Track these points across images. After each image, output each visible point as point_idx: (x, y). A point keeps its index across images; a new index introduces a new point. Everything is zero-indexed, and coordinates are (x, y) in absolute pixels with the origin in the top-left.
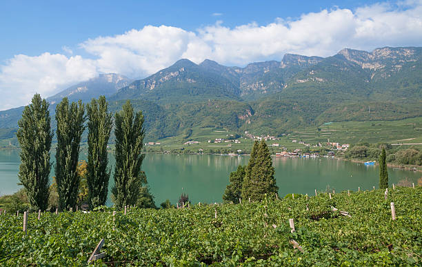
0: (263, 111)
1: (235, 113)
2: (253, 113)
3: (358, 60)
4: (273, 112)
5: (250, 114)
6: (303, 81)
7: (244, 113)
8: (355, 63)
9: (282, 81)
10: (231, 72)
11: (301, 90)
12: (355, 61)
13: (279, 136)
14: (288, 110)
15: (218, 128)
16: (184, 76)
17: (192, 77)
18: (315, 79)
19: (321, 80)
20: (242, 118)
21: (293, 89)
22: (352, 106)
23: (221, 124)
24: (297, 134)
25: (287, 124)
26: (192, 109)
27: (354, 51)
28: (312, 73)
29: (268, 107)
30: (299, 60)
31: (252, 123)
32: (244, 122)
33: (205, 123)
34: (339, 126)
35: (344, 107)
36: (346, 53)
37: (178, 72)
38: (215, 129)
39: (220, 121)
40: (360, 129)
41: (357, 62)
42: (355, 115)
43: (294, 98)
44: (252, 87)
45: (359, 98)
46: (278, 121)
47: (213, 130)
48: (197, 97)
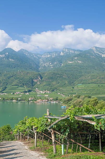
0: (47, 78)
1: (31, 78)
2: (41, 78)
3: (100, 52)
4: (52, 78)
5: (40, 79)
6: (71, 63)
7: (37, 78)
8: (99, 54)
9: (61, 62)
10: (35, 56)
11: (70, 67)
12: (99, 53)
13: (52, 91)
14: (60, 77)
15: (21, 86)
16: (7, 57)
17: (12, 58)
18: (77, 62)
19: (80, 62)
20: (35, 81)
21: (66, 66)
22: (93, 76)
23: (23, 84)
24: (61, 90)
25: (58, 84)
26: (8, 76)
27: (98, 48)
28: (76, 58)
29: (49, 75)
30: (71, 51)
31: (40, 84)
32: (36, 83)
33: (14, 83)
34: (83, 86)
35: (89, 76)
36: (94, 49)
37: (4, 55)
38: (19, 87)
39: (23, 82)
40: (92, 88)
41: (100, 54)
42: (94, 80)
43: (65, 71)
44: (45, 64)
45: (98, 72)
46: (54, 83)
47: (18, 87)
48: (14, 69)
